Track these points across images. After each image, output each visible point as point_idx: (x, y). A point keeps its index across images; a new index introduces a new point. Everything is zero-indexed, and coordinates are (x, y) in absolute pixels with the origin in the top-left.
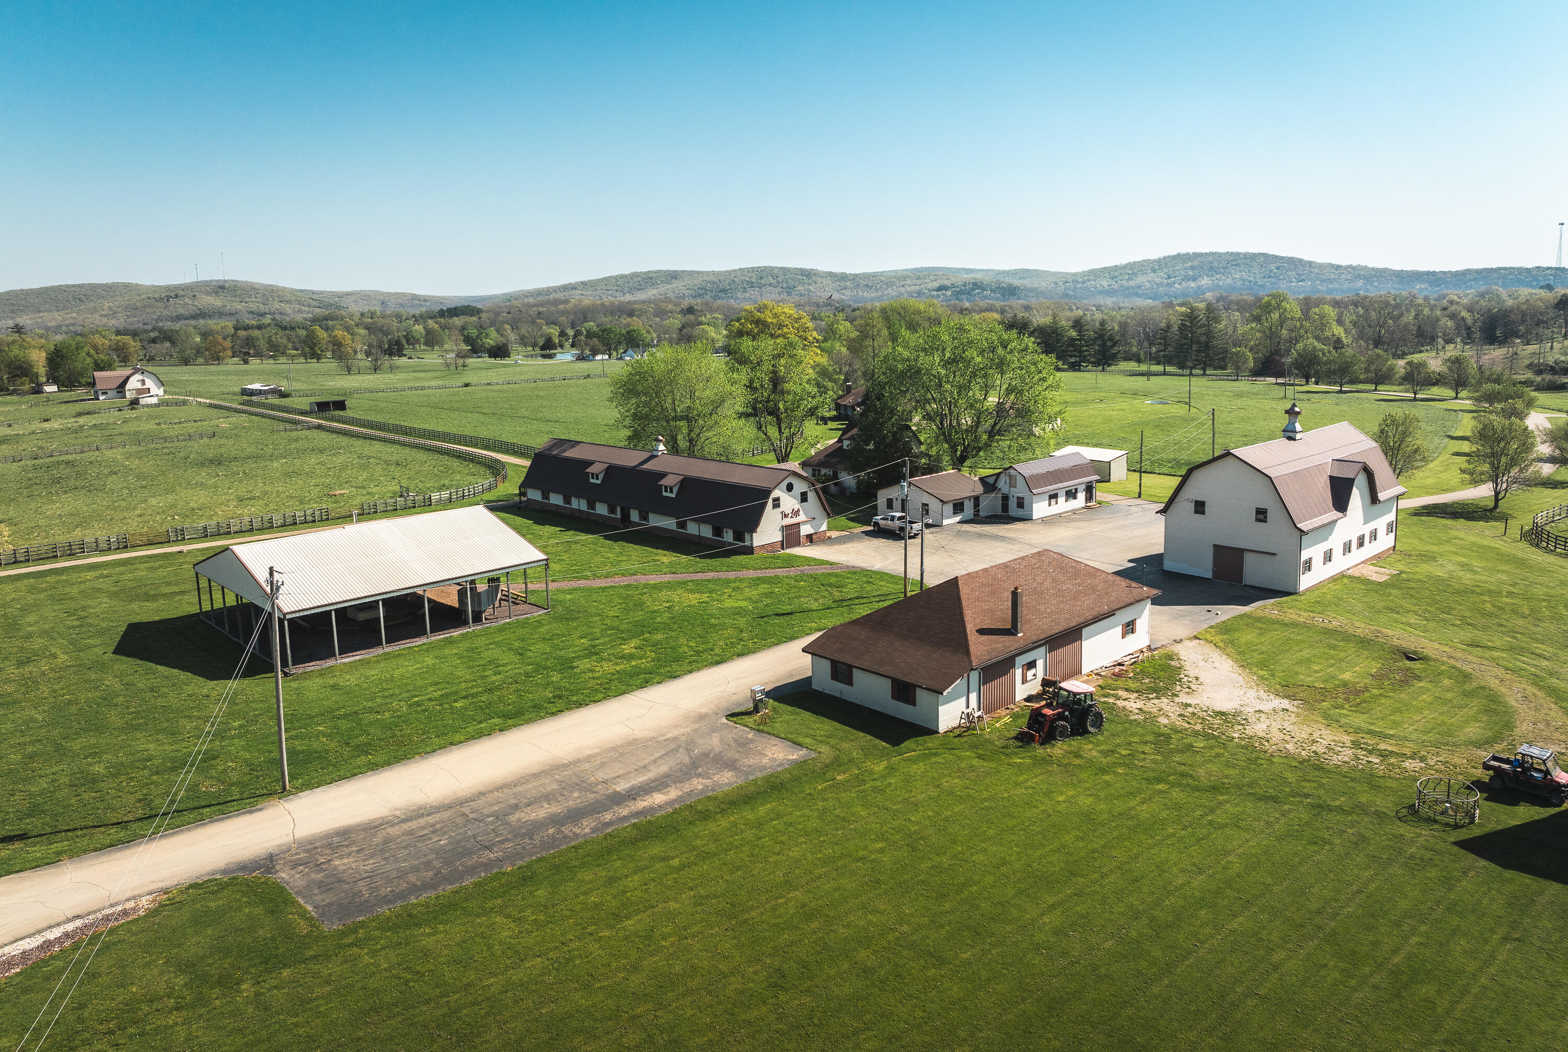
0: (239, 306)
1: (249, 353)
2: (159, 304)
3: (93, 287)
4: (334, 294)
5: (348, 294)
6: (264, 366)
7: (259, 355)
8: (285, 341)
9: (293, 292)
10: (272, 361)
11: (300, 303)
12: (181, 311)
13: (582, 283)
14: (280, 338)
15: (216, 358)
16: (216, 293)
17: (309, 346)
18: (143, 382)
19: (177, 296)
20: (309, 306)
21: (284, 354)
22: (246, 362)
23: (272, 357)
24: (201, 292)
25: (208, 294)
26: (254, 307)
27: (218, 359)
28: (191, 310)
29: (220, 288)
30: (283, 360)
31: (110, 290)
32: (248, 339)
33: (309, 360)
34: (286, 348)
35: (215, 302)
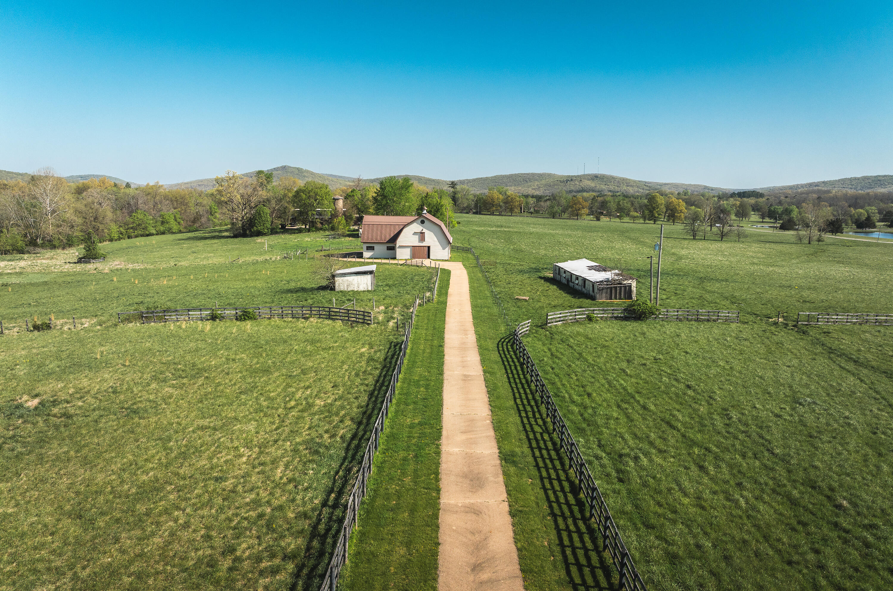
0: (603, 187)
1: (602, 213)
2: (562, 184)
3: (533, 175)
4: (657, 184)
5: (665, 184)
6: (611, 223)
7: (609, 215)
8: (629, 205)
9: (635, 181)
10: (618, 220)
11: (638, 187)
12: (573, 188)
13: (823, 182)
14: (626, 204)
15: (576, 214)
16: (593, 179)
17: (648, 209)
18: (422, 236)
19: (572, 180)
20: (643, 189)
21: (628, 215)
22: (598, 219)
23: (618, 217)
24: (585, 179)
25: (589, 180)
26: (612, 188)
27: (577, 215)
28: (578, 188)
29: (595, 177)
30: (626, 219)
31: (541, 176)
32: (603, 202)
33: (647, 221)
34: (629, 211)
35: (592, 184)
